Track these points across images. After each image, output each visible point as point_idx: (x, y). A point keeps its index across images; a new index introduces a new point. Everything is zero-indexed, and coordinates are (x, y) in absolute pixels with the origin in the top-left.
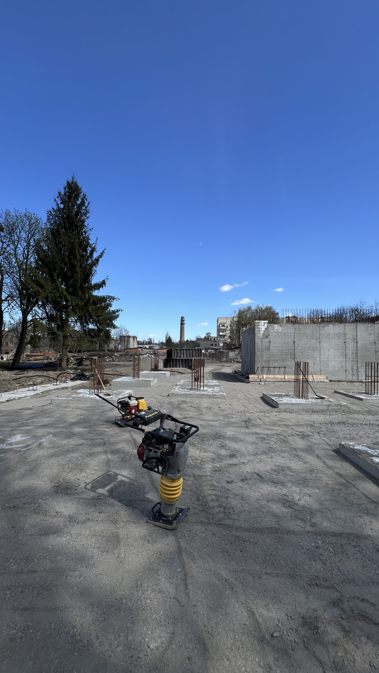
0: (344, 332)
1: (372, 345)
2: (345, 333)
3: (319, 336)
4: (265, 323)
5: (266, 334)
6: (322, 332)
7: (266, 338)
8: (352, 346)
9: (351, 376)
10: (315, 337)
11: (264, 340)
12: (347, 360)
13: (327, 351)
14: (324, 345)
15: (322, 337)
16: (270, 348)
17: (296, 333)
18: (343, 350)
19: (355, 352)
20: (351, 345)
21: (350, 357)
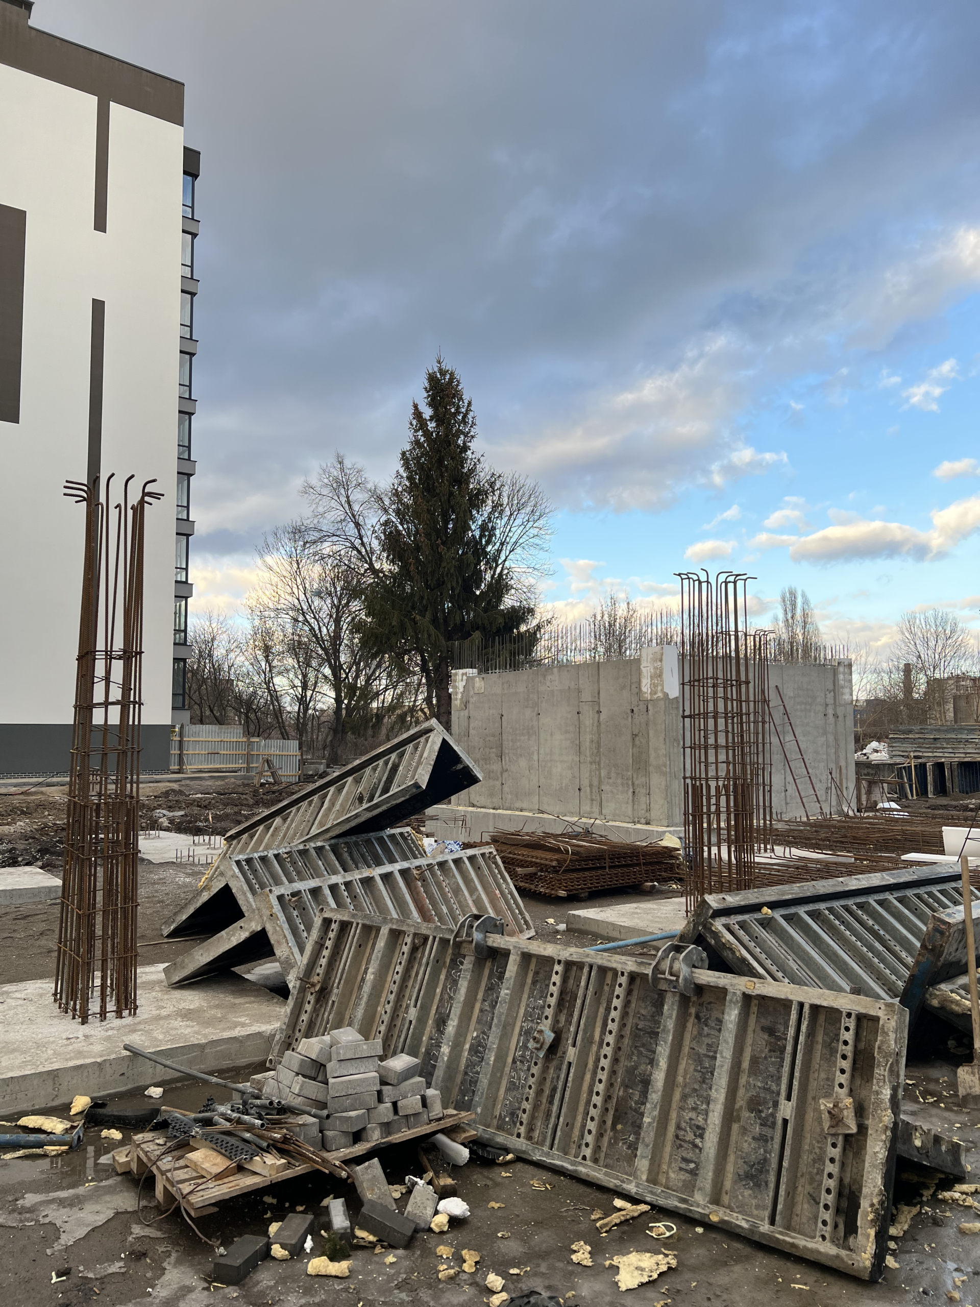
0: (577, 687)
1: (627, 719)
2: (579, 689)
3: (536, 700)
5: (464, 700)
6: (542, 688)
7: (465, 708)
8: (591, 721)
9: (589, 802)
10: (530, 702)
11: (462, 713)
12: (582, 758)
13: (549, 737)
14: (545, 720)
15: (542, 702)
19: (595, 738)
20: (588, 719)
21: (588, 754)
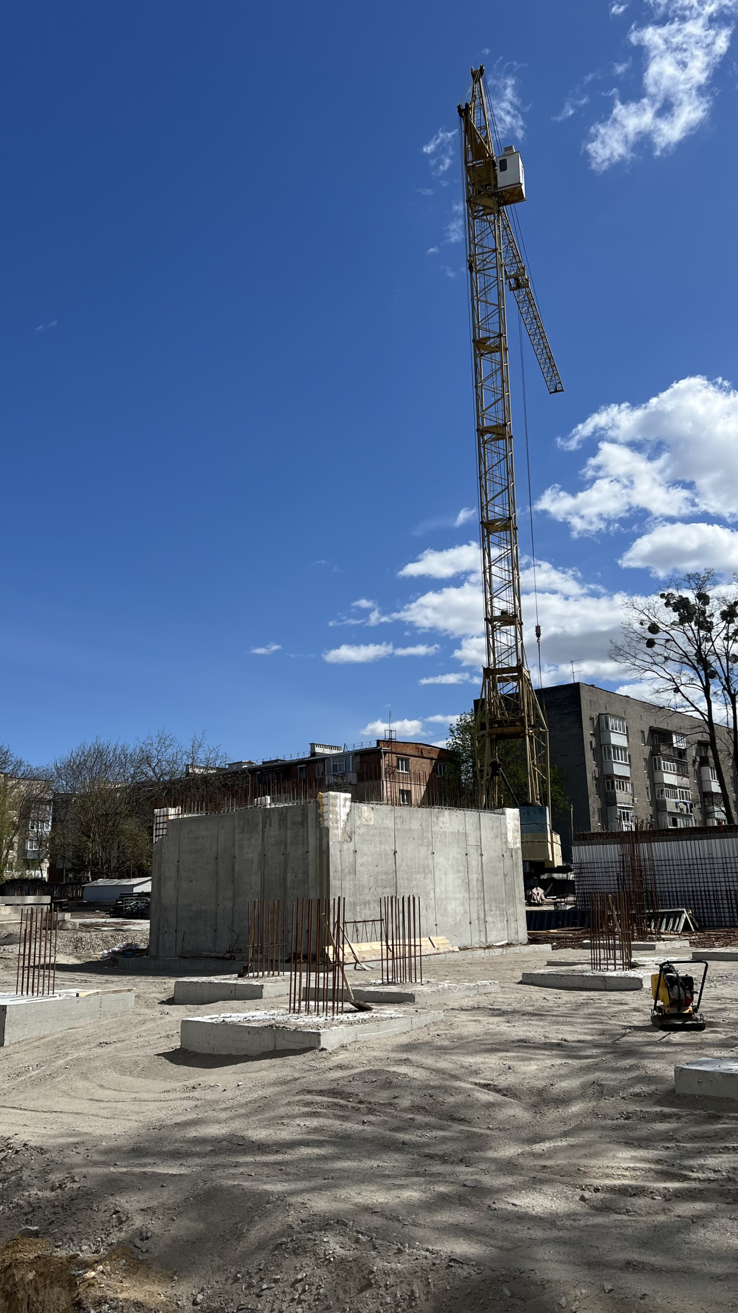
1: (500, 861)
4: (346, 799)
5: (348, 828)
6: (435, 829)
7: (349, 840)
8: (477, 863)
9: (478, 933)
10: (425, 841)
11: (345, 846)
12: (471, 895)
13: (443, 877)
14: (440, 859)
15: (436, 841)
16: (357, 868)
17: (398, 829)
18: (464, 872)
19: (480, 877)
20: (474, 862)
21: (475, 890)
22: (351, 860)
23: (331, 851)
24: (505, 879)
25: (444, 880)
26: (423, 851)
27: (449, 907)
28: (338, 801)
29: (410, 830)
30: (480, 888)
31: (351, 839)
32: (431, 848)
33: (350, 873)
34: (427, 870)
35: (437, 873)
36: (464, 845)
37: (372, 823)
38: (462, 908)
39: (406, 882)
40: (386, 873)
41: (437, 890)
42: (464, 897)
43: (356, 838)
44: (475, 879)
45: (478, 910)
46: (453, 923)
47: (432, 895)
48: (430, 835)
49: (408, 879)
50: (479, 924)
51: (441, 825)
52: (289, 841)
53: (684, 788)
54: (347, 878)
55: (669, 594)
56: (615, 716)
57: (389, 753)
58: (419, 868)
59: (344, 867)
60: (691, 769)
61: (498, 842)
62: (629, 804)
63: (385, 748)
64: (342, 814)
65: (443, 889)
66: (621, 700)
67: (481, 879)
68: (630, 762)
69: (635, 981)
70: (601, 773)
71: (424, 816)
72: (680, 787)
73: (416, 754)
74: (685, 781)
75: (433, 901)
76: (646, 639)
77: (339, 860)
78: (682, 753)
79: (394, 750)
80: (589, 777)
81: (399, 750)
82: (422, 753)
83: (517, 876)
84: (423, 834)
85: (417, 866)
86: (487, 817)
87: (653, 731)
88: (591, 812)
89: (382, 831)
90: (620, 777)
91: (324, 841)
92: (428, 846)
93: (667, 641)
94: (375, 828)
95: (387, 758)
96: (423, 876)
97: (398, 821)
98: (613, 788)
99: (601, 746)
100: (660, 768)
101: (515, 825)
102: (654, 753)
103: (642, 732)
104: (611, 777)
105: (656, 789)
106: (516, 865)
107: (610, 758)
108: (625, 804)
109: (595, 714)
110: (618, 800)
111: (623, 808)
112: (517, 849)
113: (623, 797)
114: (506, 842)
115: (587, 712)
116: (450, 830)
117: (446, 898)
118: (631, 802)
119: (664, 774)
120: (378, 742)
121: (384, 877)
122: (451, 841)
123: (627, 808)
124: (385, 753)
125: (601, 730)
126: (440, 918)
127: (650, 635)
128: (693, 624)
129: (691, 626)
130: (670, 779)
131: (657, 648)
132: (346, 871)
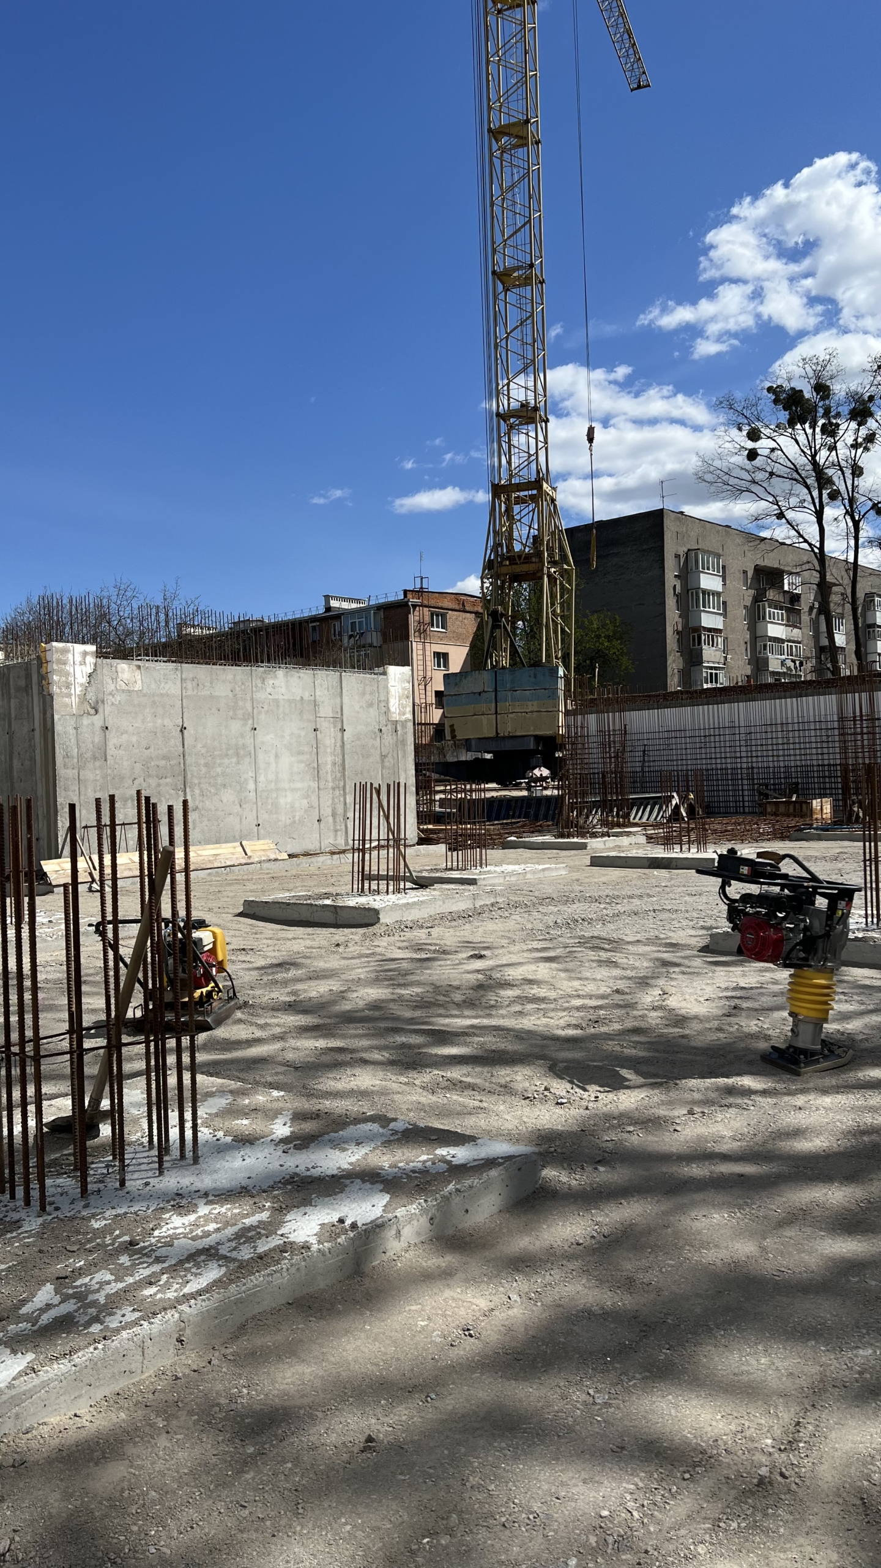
0: (312, 698)
1: (375, 739)
2: (315, 701)
3: (250, 709)
4: (85, 654)
5: (91, 696)
6: (260, 696)
7: (92, 712)
8: (333, 741)
9: (331, 834)
10: (240, 712)
11: (86, 721)
12: (322, 784)
13: (272, 760)
14: (266, 737)
15: (259, 713)
16: (109, 753)
17: (187, 697)
18: (311, 753)
19: (339, 760)
20: (329, 737)
21: (330, 779)
22: (97, 740)
23: (58, 728)
24: (383, 761)
25: (273, 767)
26: (236, 726)
27: (282, 801)
28: (70, 656)
29: (212, 697)
30: (339, 775)
31: (97, 712)
32: (250, 722)
33: (95, 758)
34: (242, 752)
35: (261, 756)
36: (312, 718)
37: (138, 686)
38: (305, 801)
39: (204, 770)
40: (165, 758)
41: (261, 778)
42: (309, 787)
43: (107, 709)
44: (329, 762)
45: (333, 803)
46: (288, 822)
47: (251, 786)
48: (249, 705)
49: (206, 765)
50: (335, 821)
51: (269, 690)
52: (13, 716)
53: (794, 642)
54: (90, 765)
55: (778, 387)
56: (709, 553)
57: (419, 606)
58: (228, 749)
59: (83, 750)
60: (805, 618)
61: (373, 711)
62: (718, 663)
63: (413, 600)
64: (78, 675)
65: (271, 777)
66: (718, 532)
67: (340, 762)
68: (725, 610)
69: (372, 913)
70: (686, 625)
71: (238, 678)
72: (789, 641)
73: (457, 607)
74: (796, 633)
75: (253, 794)
76: (746, 449)
77: (73, 740)
78: (795, 598)
79: (426, 602)
80: (669, 631)
81: (432, 603)
82: (463, 605)
83: (404, 757)
84: (236, 703)
85: (224, 746)
86: (353, 680)
87: (758, 570)
88: (669, 674)
89: (156, 698)
90: (710, 630)
91: (48, 715)
92: (245, 719)
93: (773, 450)
94: (144, 695)
95: (417, 613)
96: (234, 760)
97: (189, 685)
98: (700, 643)
99: (688, 590)
100: (764, 618)
101: (404, 689)
102: (758, 599)
103: (745, 572)
104: (698, 629)
105: (758, 644)
106: (403, 742)
107: (698, 606)
108: (713, 662)
109: (682, 550)
110: (704, 658)
111: (711, 668)
112: (406, 721)
113: (711, 654)
114: (387, 712)
115: (672, 547)
116: (285, 697)
117: (277, 789)
118: (722, 661)
119: (769, 625)
120: (405, 592)
121: (162, 763)
122: (287, 711)
123: (716, 668)
124: (414, 606)
125: (688, 571)
126: (266, 816)
127: (750, 445)
128: (807, 426)
129: (804, 430)
130: (775, 630)
131: (759, 461)
132: (89, 755)
